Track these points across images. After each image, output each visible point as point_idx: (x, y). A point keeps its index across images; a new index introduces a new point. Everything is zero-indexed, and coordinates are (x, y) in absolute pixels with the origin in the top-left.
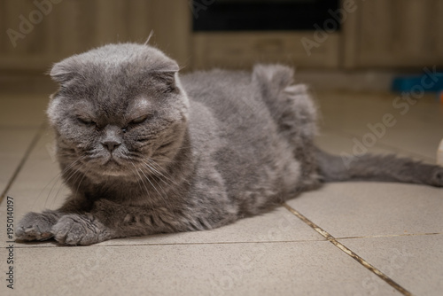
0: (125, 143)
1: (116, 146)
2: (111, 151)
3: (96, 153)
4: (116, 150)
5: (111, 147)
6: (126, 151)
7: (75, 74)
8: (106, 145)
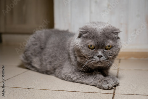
0: (104, 55)
1: (102, 56)
2: (100, 58)
3: (95, 59)
4: (101, 58)
5: (100, 57)
6: (105, 58)
7: (87, 31)
8: (98, 56)
